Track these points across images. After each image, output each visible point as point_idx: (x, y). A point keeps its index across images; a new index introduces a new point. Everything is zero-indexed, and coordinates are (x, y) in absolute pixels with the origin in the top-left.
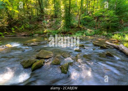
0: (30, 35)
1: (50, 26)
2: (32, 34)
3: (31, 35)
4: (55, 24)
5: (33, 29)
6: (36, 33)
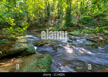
4: (58, 24)
5: (41, 27)
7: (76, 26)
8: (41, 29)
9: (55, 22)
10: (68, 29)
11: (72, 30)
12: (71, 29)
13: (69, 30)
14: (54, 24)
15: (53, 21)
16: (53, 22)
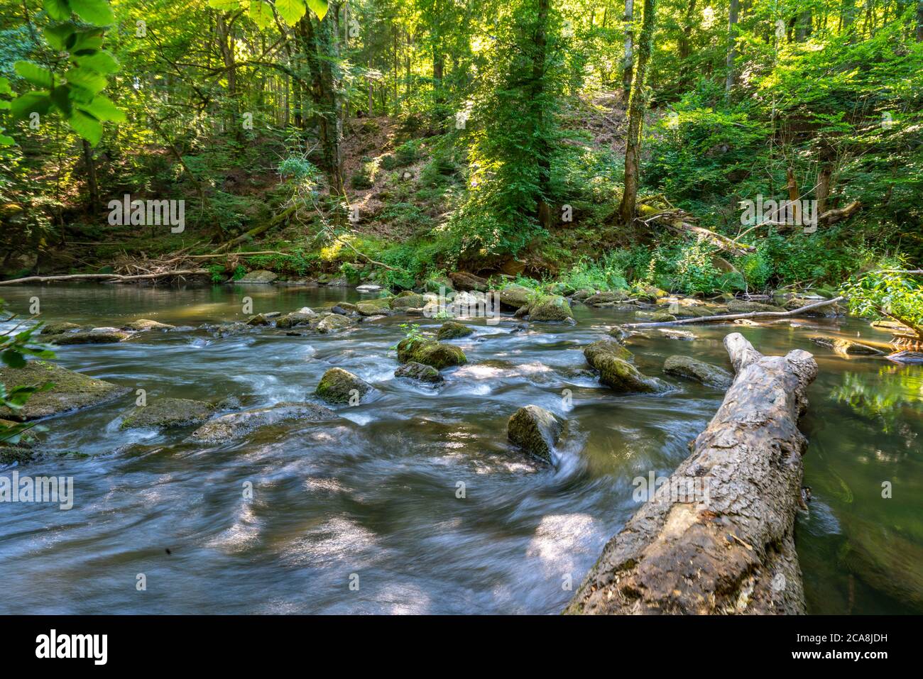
0: (208, 282)
1: (380, 204)
2: (229, 273)
3: (216, 277)
4: (428, 191)
5: (241, 233)
6: (254, 267)
7: (608, 222)
8: (234, 256)
9: (397, 174)
10: (526, 251)
11: (561, 256)
12: (552, 252)
13: (537, 260)
14: (382, 197)
15: (374, 166)
16: (378, 177)
